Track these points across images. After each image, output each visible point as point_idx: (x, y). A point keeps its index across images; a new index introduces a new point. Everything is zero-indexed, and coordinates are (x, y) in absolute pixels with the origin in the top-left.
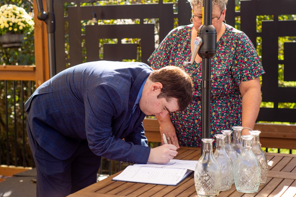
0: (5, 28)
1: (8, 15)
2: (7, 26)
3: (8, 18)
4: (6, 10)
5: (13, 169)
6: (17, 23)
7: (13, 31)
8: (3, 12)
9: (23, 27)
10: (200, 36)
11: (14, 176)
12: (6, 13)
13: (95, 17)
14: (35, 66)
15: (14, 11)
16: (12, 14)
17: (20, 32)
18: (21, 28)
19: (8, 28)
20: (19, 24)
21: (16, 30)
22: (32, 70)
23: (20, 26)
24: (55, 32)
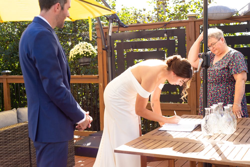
0: (82, 55)
1: (83, 47)
2: (83, 53)
3: (83, 49)
4: (82, 45)
5: (87, 132)
6: (88, 52)
7: (86, 56)
8: (80, 46)
9: (92, 54)
10: (202, 58)
11: (89, 135)
12: (82, 46)
13: (132, 48)
14: (98, 75)
15: (86, 45)
16: (85, 47)
17: (90, 57)
18: (90, 54)
19: (84, 55)
20: (89, 52)
21: (88, 55)
22: (97, 77)
23: (90, 53)
24: (112, 57)
